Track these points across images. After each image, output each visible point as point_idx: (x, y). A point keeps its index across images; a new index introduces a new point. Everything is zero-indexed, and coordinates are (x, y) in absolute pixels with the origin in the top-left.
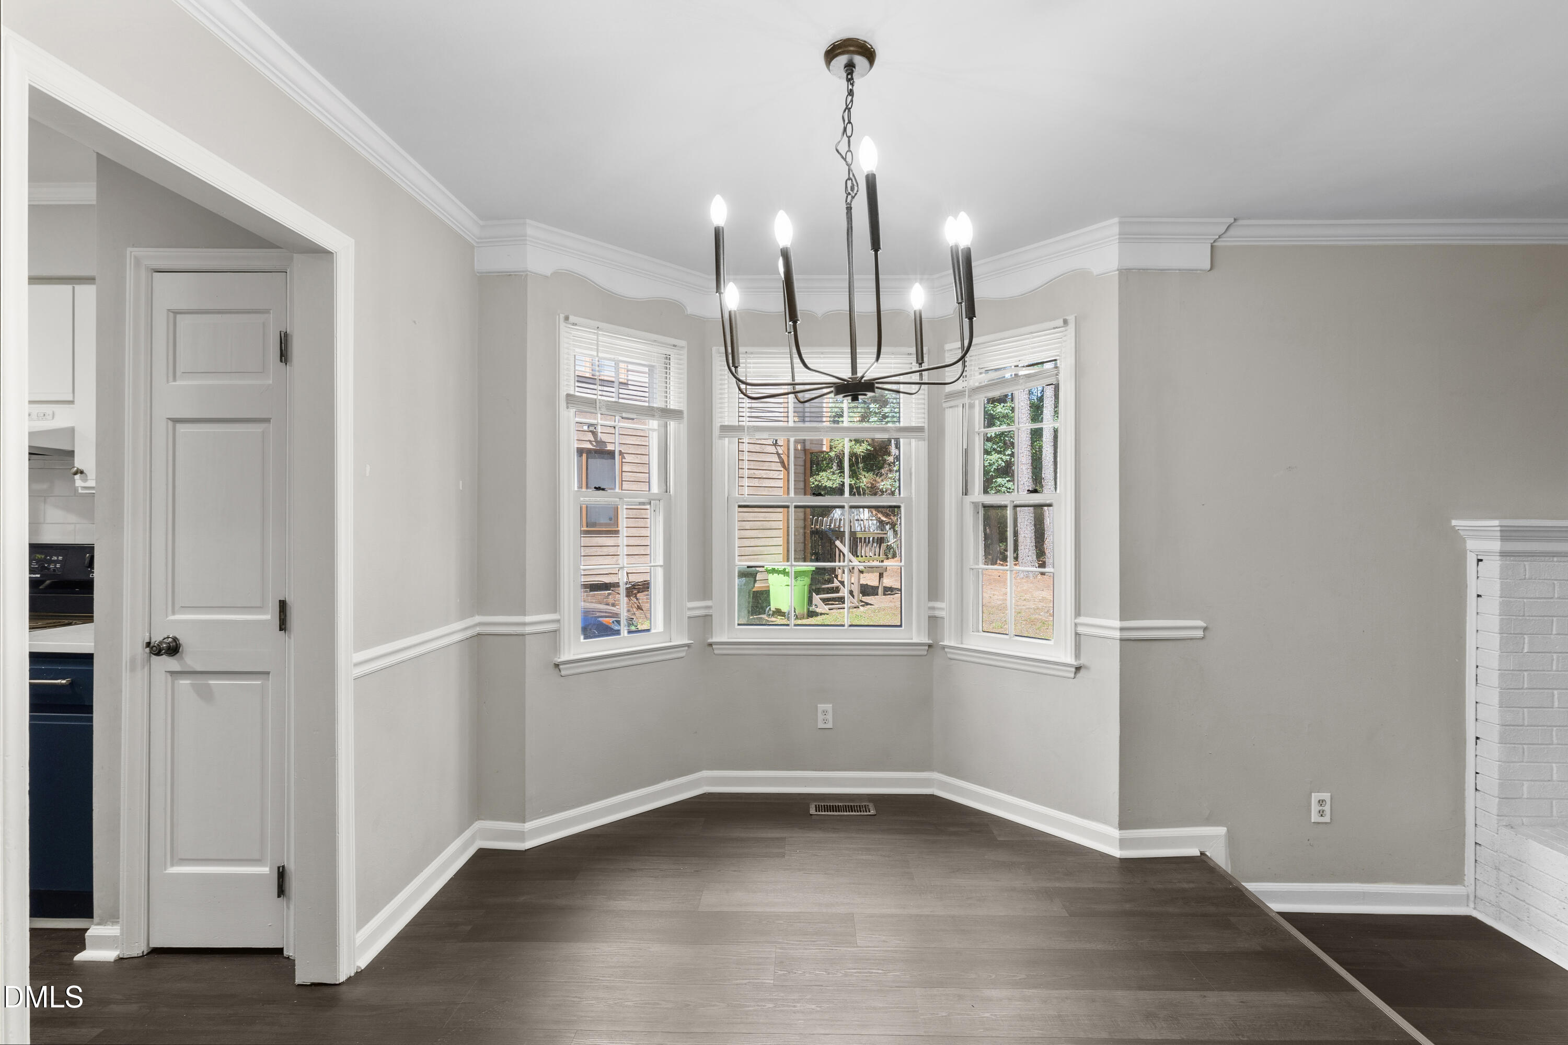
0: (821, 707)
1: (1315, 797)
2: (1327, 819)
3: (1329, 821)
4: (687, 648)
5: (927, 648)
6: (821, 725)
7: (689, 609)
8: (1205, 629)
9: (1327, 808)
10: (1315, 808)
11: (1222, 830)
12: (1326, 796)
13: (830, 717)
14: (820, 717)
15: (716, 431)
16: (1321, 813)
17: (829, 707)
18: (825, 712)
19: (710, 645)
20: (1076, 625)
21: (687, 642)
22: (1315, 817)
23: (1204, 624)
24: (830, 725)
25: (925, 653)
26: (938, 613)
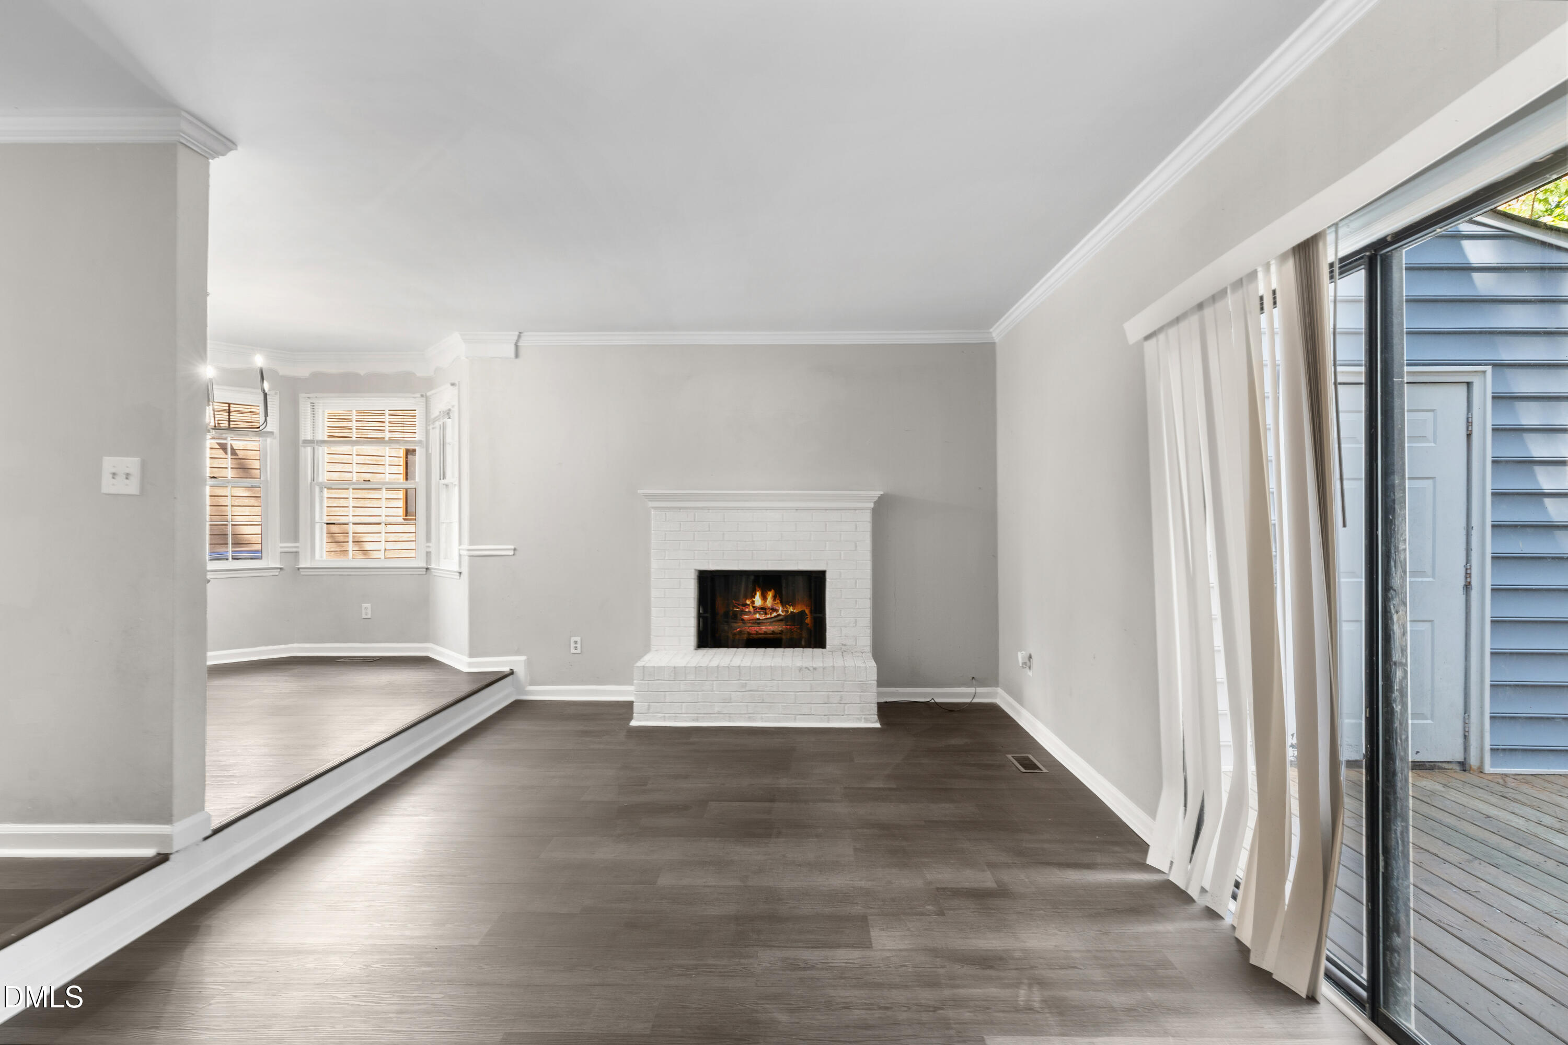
0: (364, 605)
1: (573, 639)
2: (579, 651)
3: (580, 652)
4: (279, 570)
5: (425, 570)
6: (364, 616)
7: (281, 547)
8: (515, 550)
9: (579, 645)
10: (573, 645)
11: (523, 658)
12: (578, 639)
13: (369, 611)
14: (364, 611)
15: (301, 442)
16: (576, 648)
17: (369, 605)
18: (366, 608)
19: (299, 569)
20: (459, 550)
21: (279, 566)
22: (573, 651)
23: (512, 547)
24: (369, 616)
25: (424, 573)
26: (430, 549)
